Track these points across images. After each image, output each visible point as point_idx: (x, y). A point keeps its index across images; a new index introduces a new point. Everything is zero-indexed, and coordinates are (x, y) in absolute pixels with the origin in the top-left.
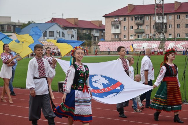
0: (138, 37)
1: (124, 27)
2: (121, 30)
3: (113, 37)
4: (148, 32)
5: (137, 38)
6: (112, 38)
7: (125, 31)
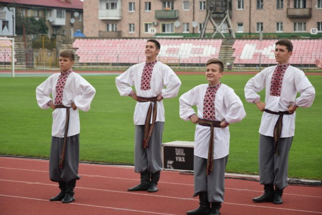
0: (164, 30)
1: (130, 4)
2: (121, 11)
3: (103, 28)
4: (188, 19)
5: (161, 31)
6: (100, 31)
7: (131, 13)
